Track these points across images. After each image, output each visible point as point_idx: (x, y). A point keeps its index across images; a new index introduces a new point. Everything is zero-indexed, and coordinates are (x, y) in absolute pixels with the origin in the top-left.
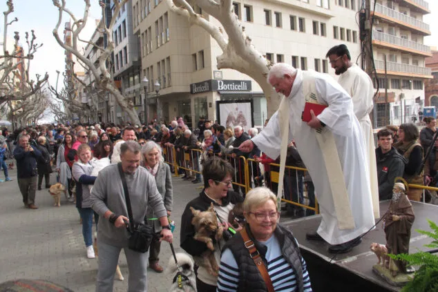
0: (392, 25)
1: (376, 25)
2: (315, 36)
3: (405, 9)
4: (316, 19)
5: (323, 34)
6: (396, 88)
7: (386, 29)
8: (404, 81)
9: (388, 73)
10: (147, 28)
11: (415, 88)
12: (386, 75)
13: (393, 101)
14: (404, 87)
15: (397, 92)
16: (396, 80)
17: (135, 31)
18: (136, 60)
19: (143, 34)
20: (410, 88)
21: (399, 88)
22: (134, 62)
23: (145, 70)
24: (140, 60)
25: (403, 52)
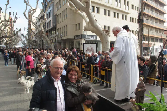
0: (152, 18)
1: (146, 17)
2: (123, 20)
3: (157, 12)
4: (123, 14)
5: (126, 19)
6: (153, 41)
7: (150, 19)
8: (155, 39)
9: (149, 35)
10: (59, 14)
11: (160, 42)
12: (148, 36)
13: (151, 46)
14: (155, 41)
15: (153, 43)
16: (152, 38)
17: (55, 14)
18: (55, 25)
19: (58, 16)
20: (158, 42)
21: (154, 42)
22: (54, 26)
23: (57, 29)
24: (56, 25)
25: (156, 28)
